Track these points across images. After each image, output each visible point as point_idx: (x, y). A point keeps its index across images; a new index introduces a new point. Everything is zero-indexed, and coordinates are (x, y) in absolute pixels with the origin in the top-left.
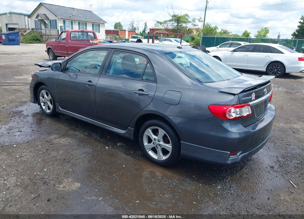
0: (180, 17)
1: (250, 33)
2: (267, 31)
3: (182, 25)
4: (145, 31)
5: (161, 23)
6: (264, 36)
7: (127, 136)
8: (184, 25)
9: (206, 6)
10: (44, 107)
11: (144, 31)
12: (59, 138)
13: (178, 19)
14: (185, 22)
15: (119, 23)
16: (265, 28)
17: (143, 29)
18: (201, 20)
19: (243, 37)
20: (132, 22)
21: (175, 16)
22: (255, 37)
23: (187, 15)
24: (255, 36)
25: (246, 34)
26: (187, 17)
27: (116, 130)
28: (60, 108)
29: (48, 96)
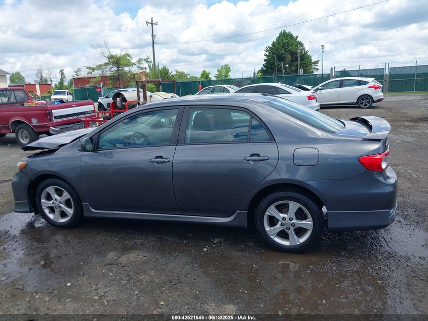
0: (120, 58)
1: (209, 73)
2: (227, 69)
3: (123, 69)
4: (63, 83)
5: (93, 69)
6: (226, 76)
7: (236, 224)
8: (126, 69)
9: (153, 41)
10: (51, 216)
11: (61, 83)
12: (123, 254)
13: (117, 61)
14: (127, 65)
15: (18, 73)
16: (225, 65)
17: (60, 81)
18: (149, 60)
19: (203, 80)
20: (38, 70)
21: (112, 57)
22: (216, 79)
23: (128, 55)
24: (215, 77)
25: (205, 75)
26: (128, 58)
27: (218, 219)
28: (93, 210)
29: (60, 195)
